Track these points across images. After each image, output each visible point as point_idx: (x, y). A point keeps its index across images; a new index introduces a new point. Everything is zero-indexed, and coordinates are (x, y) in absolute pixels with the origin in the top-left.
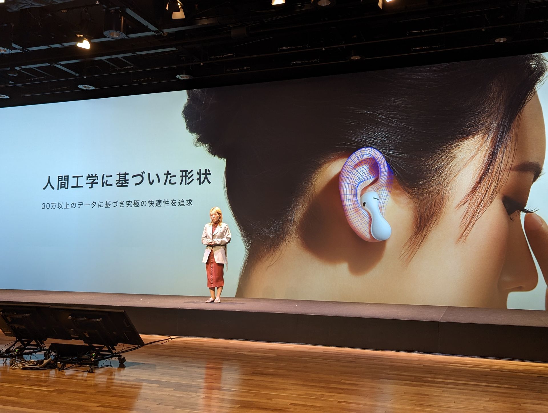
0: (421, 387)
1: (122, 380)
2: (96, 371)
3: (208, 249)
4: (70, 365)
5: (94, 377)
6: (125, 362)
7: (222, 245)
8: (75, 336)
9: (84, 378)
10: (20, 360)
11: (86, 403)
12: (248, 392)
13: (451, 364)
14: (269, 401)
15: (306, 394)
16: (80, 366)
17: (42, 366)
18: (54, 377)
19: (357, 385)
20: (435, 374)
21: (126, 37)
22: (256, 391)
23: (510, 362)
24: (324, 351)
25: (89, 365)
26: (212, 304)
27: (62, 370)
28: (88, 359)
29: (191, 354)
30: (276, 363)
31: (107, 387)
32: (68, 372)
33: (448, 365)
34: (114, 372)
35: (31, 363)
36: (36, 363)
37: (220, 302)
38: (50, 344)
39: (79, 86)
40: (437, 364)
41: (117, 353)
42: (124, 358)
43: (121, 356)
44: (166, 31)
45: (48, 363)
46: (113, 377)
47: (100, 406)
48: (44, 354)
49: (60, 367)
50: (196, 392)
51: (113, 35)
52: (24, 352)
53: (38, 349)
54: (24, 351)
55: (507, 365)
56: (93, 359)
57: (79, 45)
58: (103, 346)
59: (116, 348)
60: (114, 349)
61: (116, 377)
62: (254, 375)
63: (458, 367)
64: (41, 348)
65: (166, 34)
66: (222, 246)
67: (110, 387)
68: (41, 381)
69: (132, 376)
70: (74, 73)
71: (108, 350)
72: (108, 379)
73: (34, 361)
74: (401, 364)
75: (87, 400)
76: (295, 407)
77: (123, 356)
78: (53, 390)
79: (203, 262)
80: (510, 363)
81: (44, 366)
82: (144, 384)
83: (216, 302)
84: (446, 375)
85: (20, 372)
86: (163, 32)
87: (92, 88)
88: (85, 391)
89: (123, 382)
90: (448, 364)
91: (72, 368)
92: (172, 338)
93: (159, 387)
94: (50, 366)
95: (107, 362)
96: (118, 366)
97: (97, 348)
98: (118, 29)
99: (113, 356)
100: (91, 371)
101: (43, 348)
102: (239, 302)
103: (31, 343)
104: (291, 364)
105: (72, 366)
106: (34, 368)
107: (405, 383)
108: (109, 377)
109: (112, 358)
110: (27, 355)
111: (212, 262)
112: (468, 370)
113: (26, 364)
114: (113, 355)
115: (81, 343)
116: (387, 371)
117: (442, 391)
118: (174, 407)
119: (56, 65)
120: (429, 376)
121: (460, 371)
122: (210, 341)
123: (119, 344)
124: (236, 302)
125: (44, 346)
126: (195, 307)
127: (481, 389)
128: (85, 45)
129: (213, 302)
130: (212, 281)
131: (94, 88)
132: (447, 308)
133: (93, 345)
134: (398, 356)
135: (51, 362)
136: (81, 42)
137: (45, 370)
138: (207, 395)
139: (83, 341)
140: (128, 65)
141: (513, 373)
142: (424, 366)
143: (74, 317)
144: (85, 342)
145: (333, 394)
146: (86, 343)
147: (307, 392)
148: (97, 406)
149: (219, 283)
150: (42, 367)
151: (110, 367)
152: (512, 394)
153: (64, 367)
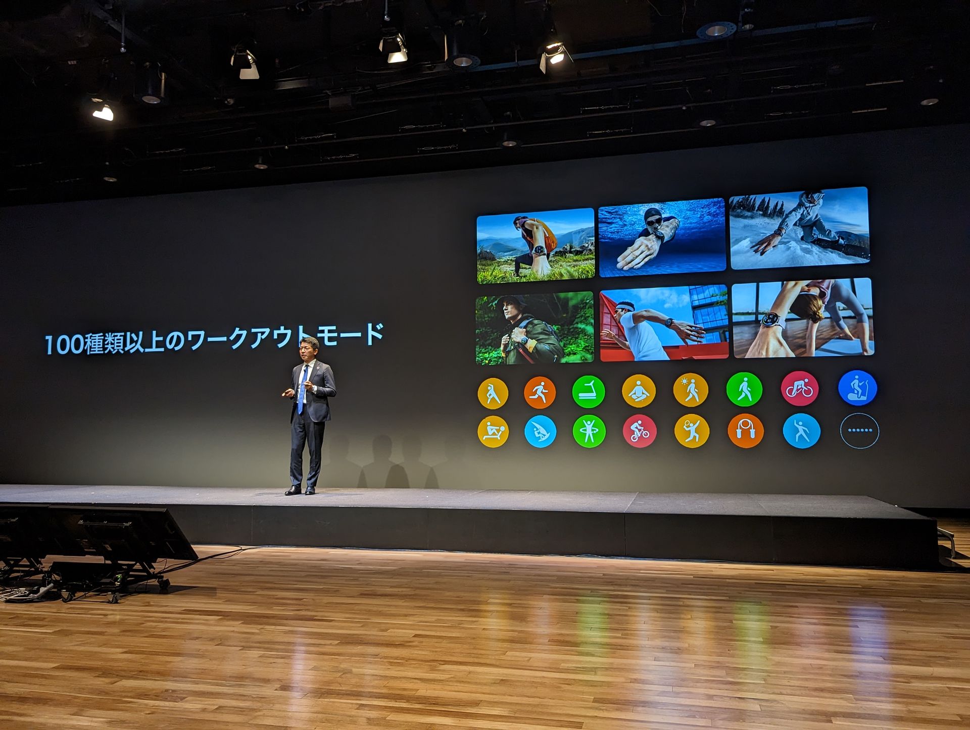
0: (600, 604)
1: (163, 612)
2: (122, 601)
4: (82, 593)
6: (169, 587)
8: (91, 550)
9: (103, 612)
11: (104, 648)
12: (352, 622)
14: (385, 634)
15: (438, 621)
16: (98, 595)
17: (37, 596)
18: (57, 612)
20: (620, 585)
22: (365, 619)
23: (720, 566)
24: (463, 560)
25: (112, 592)
27: (70, 601)
28: (111, 583)
29: (270, 571)
30: (395, 579)
31: (138, 624)
32: (78, 605)
33: (637, 573)
35: (20, 592)
36: (27, 592)
38: (51, 563)
39: (105, 179)
40: (622, 572)
41: (157, 573)
42: (168, 579)
43: (163, 577)
45: (47, 592)
47: (126, 652)
48: (41, 579)
49: (66, 597)
53: (32, 570)
54: (9, 574)
55: (717, 569)
56: (119, 584)
57: (97, 114)
58: (134, 563)
59: (155, 567)
60: (152, 567)
62: (363, 598)
63: (650, 575)
64: (37, 569)
65: (232, 102)
67: (143, 624)
68: (34, 619)
69: (179, 607)
71: (142, 568)
72: (142, 612)
73: (25, 589)
74: (572, 573)
75: (105, 644)
76: (421, 639)
77: (166, 576)
78: (53, 632)
81: (41, 596)
84: (632, 585)
85: (3, 606)
88: (105, 630)
90: (638, 571)
91: (86, 597)
92: (242, 548)
93: (221, 619)
94: (49, 597)
97: (124, 567)
98: (156, 92)
99: (149, 578)
100: (115, 601)
101: (40, 570)
103: (20, 563)
104: (418, 580)
105: (85, 595)
106: (24, 600)
107: (577, 600)
109: (148, 581)
112: (663, 578)
113: (12, 594)
114: (150, 576)
115: (100, 560)
116: (552, 584)
117: (628, 608)
118: (241, 648)
120: (612, 588)
121: (653, 579)
123: (159, 560)
125: (41, 566)
128: (106, 114)
132: (637, 494)
133: (119, 562)
134: (569, 563)
135: (52, 590)
136: (100, 110)
137: (43, 603)
139: (103, 557)
141: (724, 580)
142: (604, 575)
143: (88, 522)
144: (106, 559)
146: (108, 560)
147: (439, 618)
148: (122, 652)
150: (38, 599)
152: (721, 608)
153: (72, 595)
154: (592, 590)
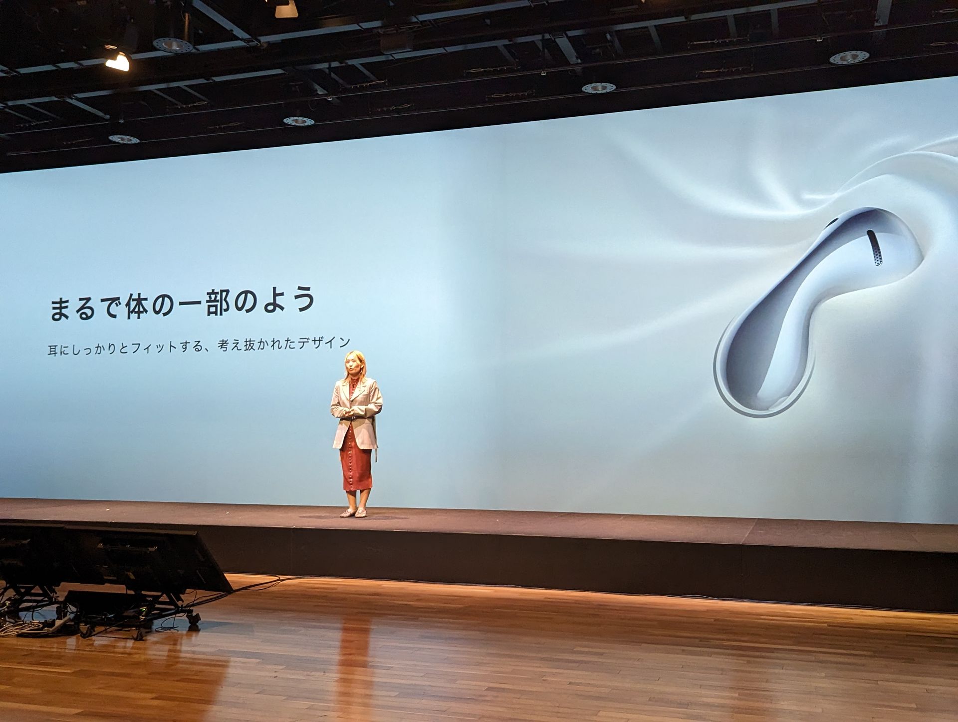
0: (711, 656)
1: (194, 652)
2: (149, 638)
3: (343, 424)
4: (103, 628)
5: (145, 649)
6: (199, 622)
7: (368, 416)
8: (111, 578)
9: (128, 650)
10: (13, 621)
11: (131, 693)
12: (415, 671)
13: (762, 617)
14: (453, 685)
15: (515, 672)
16: (120, 630)
17: (53, 630)
18: (75, 650)
19: (602, 654)
20: (735, 634)
21: (194, 51)
22: (428, 667)
23: (862, 612)
24: (546, 598)
25: (136, 628)
26: (351, 520)
27: (90, 635)
28: (134, 617)
29: (316, 606)
31: (168, 666)
32: (99, 641)
33: (758, 619)
34: (179, 640)
35: (34, 625)
36: (41, 626)
37: (365, 517)
38: (65, 591)
39: (110, 138)
40: (737, 617)
41: (185, 607)
42: (197, 615)
43: (192, 611)
44: (264, 39)
45: (64, 626)
46: (178, 648)
47: (156, 698)
48: (56, 610)
49: (85, 632)
50: (324, 672)
51: (171, 46)
52: (20, 607)
53: (46, 601)
54: (20, 605)
55: (856, 617)
56: (144, 618)
57: (110, 64)
58: (160, 594)
59: (183, 598)
60: (180, 599)
61: (184, 648)
63: (774, 622)
64: (50, 598)
65: (265, 45)
66: (368, 418)
67: (172, 665)
68: (50, 657)
69: (212, 646)
70: (101, 114)
71: (169, 600)
72: (170, 651)
73: (39, 623)
74: (677, 618)
75: (132, 688)
76: (495, 694)
77: (196, 611)
78: (73, 673)
79: (334, 447)
80: (861, 614)
81: (56, 630)
82: (232, 659)
83: (358, 516)
84: (753, 634)
85: (15, 641)
86: (260, 42)
87: (135, 141)
88: (129, 671)
89: (196, 656)
90: (758, 617)
91: (106, 633)
92: (281, 578)
93: (259, 663)
94: (66, 631)
95: (167, 622)
96: (188, 629)
97: (149, 599)
98: (179, 35)
99: (178, 612)
100: (140, 638)
101: (54, 600)
102: (397, 516)
103: (33, 591)
104: (490, 621)
105: (106, 629)
106: (39, 635)
107: (683, 650)
108: (171, 647)
109: (177, 615)
110: (25, 613)
111: (350, 448)
112: (791, 626)
113: (24, 627)
114: (178, 609)
115: (121, 589)
116: (653, 630)
117: (745, 662)
118: (285, 697)
119: (69, 101)
120: (725, 636)
121: (778, 627)
122: (347, 584)
123: (188, 590)
124: (393, 515)
125: (55, 595)
126: (321, 525)
127: (814, 658)
128: (120, 63)
129: (353, 515)
130: (351, 480)
131: (138, 141)
132: (756, 521)
133: (143, 592)
134: (672, 605)
135: (69, 623)
136: (114, 58)
137: (59, 638)
138: (343, 676)
139: (124, 586)
140: (200, 100)
141: (866, 630)
142: (715, 620)
143: (108, 546)
144: (128, 588)
145: (561, 671)
146: (130, 590)
147: (517, 668)
148: (151, 698)
149: (363, 483)
150: (53, 633)
151: (172, 631)
152: (863, 665)
153: (92, 631)
154: (701, 639)
